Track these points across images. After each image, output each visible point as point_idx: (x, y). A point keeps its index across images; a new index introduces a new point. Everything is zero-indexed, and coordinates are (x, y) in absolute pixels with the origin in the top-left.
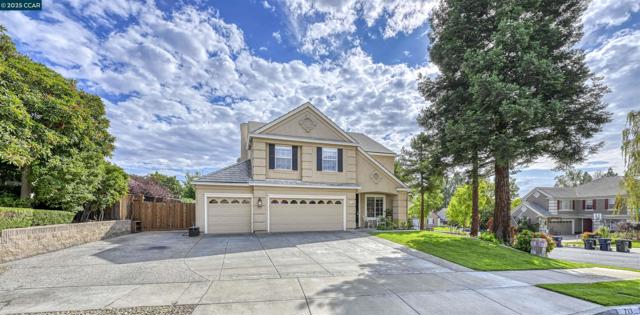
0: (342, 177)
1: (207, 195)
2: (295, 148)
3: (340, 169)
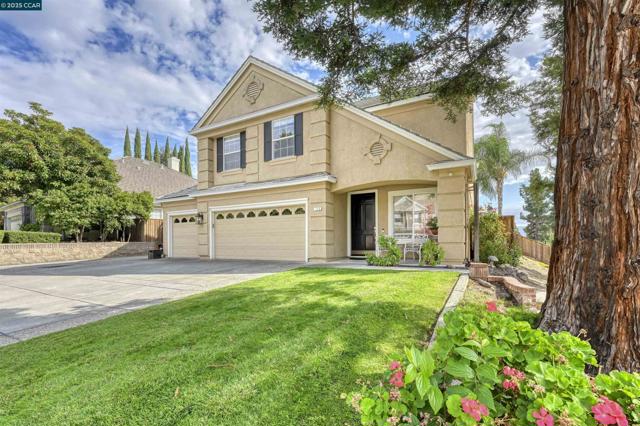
0: (302, 164)
1: (171, 214)
2: (243, 135)
3: (299, 150)
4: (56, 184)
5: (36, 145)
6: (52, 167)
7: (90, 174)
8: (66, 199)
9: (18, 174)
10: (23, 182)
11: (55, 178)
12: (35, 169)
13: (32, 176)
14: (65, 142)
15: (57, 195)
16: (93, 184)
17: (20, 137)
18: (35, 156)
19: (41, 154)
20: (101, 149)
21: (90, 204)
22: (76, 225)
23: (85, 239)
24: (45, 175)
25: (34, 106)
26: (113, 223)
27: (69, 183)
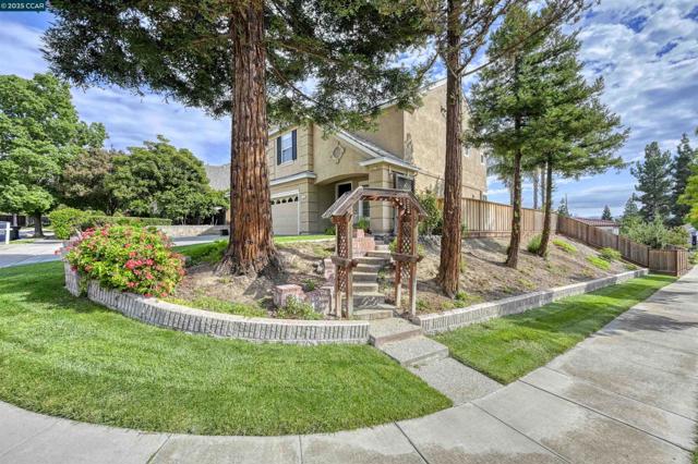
0: (296, 166)
3: (294, 156)
4: (168, 187)
5: (156, 162)
6: (166, 176)
7: (189, 179)
8: (174, 197)
9: (146, 182)
10: (149, 187)
11: (167, 183)
12: (156, 179)
13: (155, 183)
14: (174, 159)
15: (169, 194)
16: (191, 186)
17: (148, 159)
18: (156, 170)
19: (159, 168)
20: (196, 162)
21: (189, 199)
22: (181, 214)
23: (188, 223)
24: (162, 181)
25: (159, 137)
26: (204, 212)
27: (176, 186)
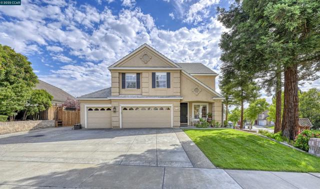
0: (170, 92)
1: (86, 106)
2: (138, 74)
3: (169, 86)
